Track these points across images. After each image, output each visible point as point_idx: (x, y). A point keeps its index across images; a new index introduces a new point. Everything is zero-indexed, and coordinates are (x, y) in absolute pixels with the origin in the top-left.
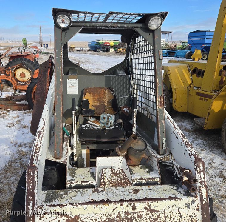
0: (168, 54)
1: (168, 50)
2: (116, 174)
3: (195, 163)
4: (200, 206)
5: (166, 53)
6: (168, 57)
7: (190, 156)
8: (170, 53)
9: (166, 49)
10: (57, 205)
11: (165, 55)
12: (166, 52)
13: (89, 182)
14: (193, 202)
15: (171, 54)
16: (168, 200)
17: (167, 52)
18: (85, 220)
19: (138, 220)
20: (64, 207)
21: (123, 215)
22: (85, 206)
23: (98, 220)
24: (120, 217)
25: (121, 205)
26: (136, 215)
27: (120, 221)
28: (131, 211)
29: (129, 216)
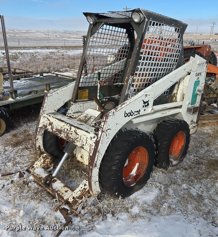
14: (94, 137)
16: (84, 131)
18: (54, 126)
19: (70, 135)
20: (50, 117)
21: (66, 130)
22: (56, 119)
23: (58, 128)
24: (65, 130)
25: (67, 125)
26: (70, 132)
27: (64, 132)
28: (69, 129)
29: (68, 132)
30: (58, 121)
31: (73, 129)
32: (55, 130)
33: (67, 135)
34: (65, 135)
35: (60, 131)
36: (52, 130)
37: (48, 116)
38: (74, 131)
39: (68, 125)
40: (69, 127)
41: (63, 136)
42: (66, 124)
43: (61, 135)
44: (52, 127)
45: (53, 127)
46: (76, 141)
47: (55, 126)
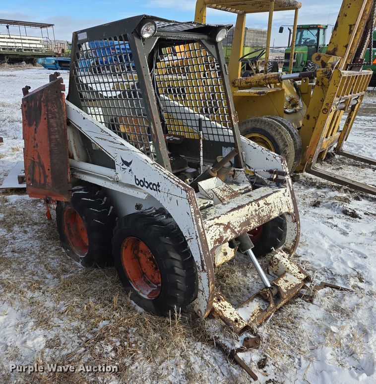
0: (58, 64)
1: (55, 58)
2: (225, 190)
3: (282, 162)
4: (290, 193)
5: (55, 64)
6: (60, 69)
7: (275, 158)
8: (60, 62)
9: (51, 56)
10: (214, 218)
11: (53, 67)
12: (54, 62)
13: (209, 203)
14: (286, 191)
15: (63, 65)
16: (274, 194)
17: (56, 61)
18: (234, 224)
19: (263, 214)
20: (220, 218)
21: (254, 213)
22: (232, 213)
23: (242, 221)
24: (252, 215)
25: (252, 205)
26: (260, 210)
27: (253, 218)
28: (257, 208)
29: (257, 213)
30: (237, 211)
31: (261, 202)
32: (239, 229)
33: (259, 217)
34: (256, 220)
35: (247, 223)
36: (235, 232)
37: (216, 219)
38: (264, 204)
39: (253, 203)
40: (256, 205)
41: (254, 224)
42: (250, 206)
43: (251, 226)
44: (231, 229)
45: (234, 228)
46: (271, 214)
47: (236, 223)
